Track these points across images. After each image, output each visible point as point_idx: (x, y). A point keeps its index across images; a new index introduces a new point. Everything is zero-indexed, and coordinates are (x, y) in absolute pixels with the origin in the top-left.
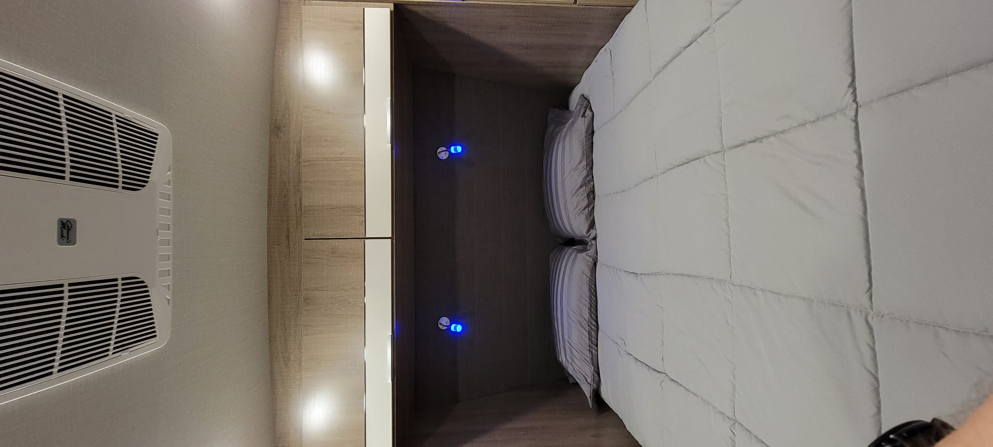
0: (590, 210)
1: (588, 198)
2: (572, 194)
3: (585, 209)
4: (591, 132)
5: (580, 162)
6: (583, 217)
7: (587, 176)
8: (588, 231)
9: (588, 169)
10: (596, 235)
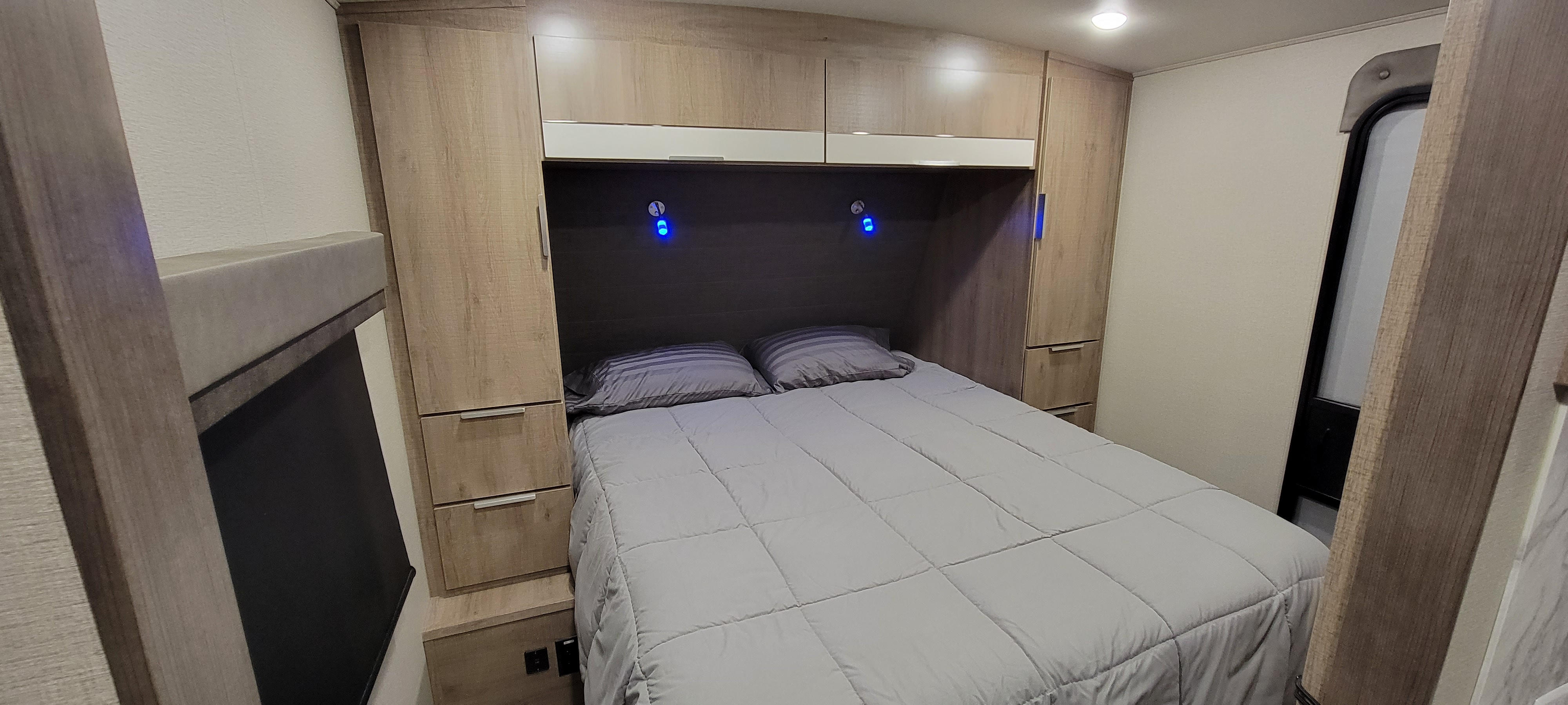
0: (804, 383)
1: (817, 380)
2: (820, 361)
3: (805, 377)
4: (883, 376)
5: (855, 368)
6: (796, 375)
7: (840, 376)
8: (782, 384)
9: (848, 377)
10: (780, 393)
